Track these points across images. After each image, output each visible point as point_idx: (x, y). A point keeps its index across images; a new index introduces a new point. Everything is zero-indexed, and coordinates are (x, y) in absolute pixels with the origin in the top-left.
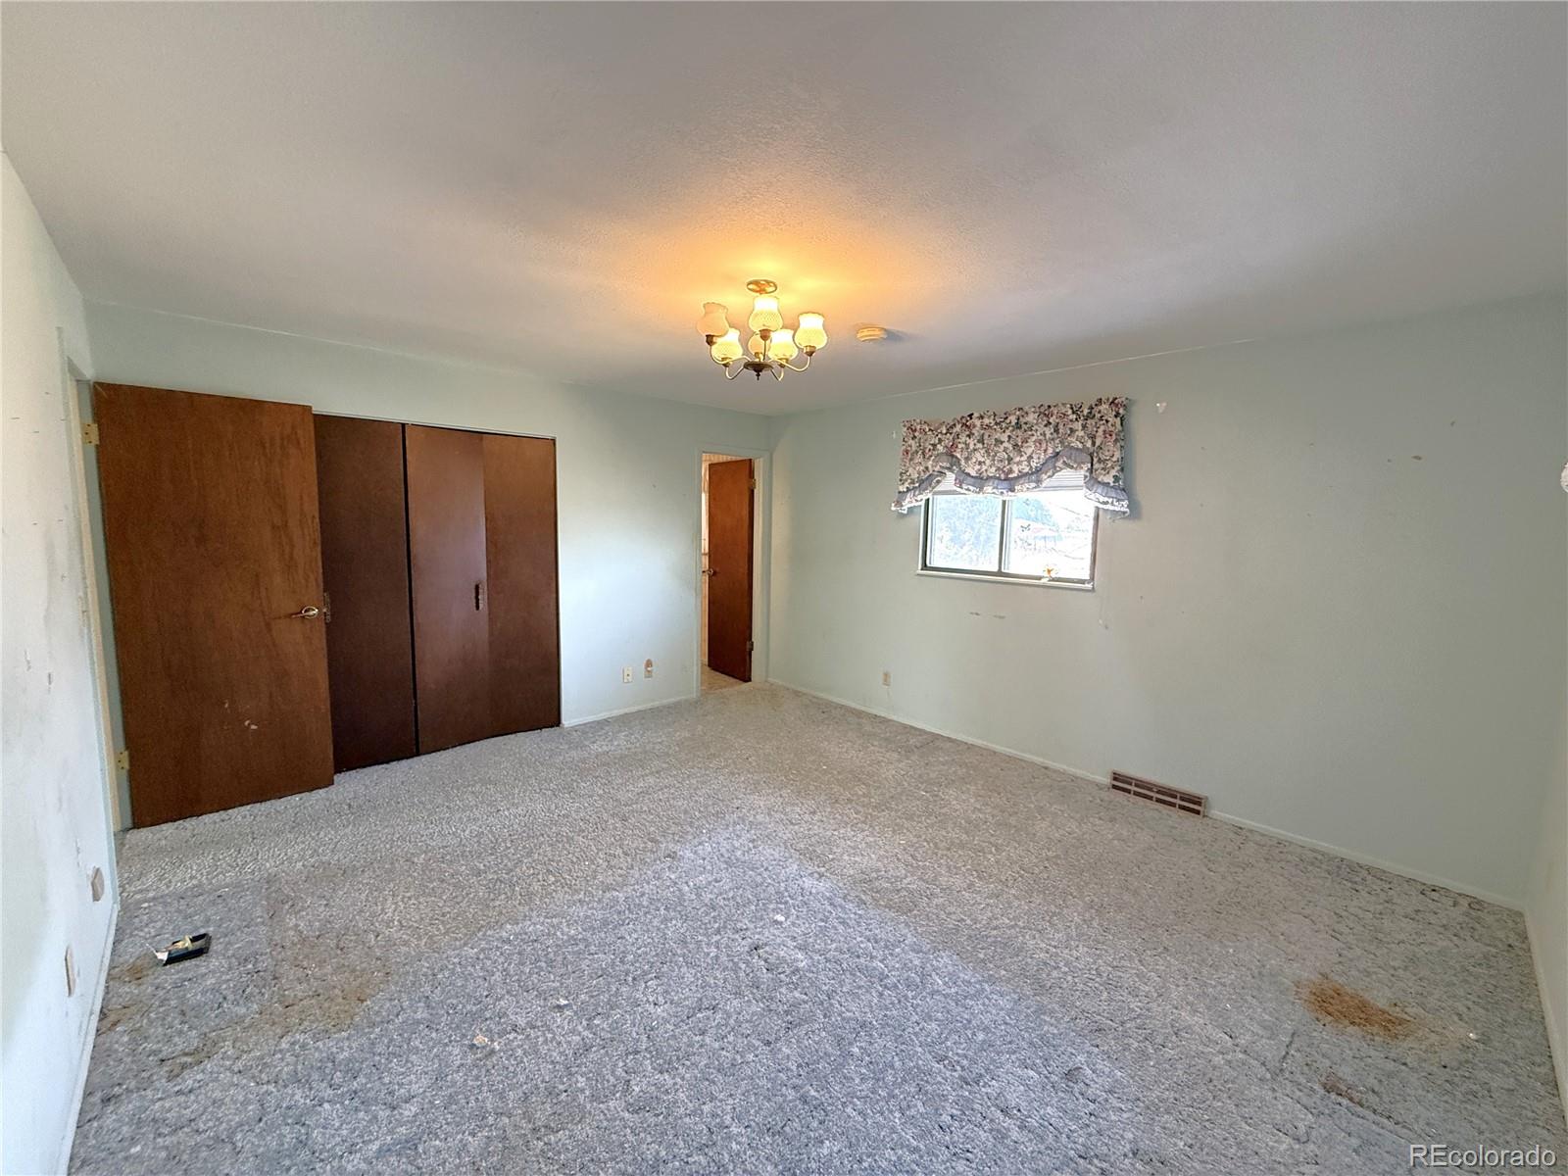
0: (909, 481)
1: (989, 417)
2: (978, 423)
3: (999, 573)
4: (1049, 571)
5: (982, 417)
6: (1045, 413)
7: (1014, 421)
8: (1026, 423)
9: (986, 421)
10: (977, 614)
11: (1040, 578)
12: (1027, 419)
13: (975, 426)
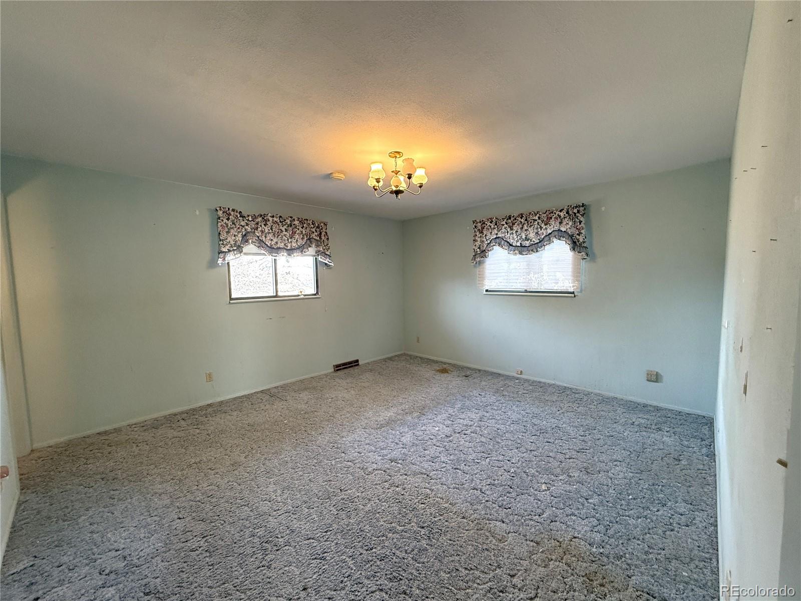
0: (229, 245)
1: (277, 218)
2: (271, 219)
3: (276, 296)
4: (301, 292)
5: (273, 217)
6: (302, 222)
7: (289, 223)
8: (294, 225)
9: (275, 219)
10: (271, 319)
11: (299, 296)
12: (294, 223)
13: (269, 221)
